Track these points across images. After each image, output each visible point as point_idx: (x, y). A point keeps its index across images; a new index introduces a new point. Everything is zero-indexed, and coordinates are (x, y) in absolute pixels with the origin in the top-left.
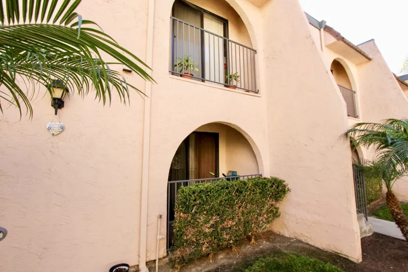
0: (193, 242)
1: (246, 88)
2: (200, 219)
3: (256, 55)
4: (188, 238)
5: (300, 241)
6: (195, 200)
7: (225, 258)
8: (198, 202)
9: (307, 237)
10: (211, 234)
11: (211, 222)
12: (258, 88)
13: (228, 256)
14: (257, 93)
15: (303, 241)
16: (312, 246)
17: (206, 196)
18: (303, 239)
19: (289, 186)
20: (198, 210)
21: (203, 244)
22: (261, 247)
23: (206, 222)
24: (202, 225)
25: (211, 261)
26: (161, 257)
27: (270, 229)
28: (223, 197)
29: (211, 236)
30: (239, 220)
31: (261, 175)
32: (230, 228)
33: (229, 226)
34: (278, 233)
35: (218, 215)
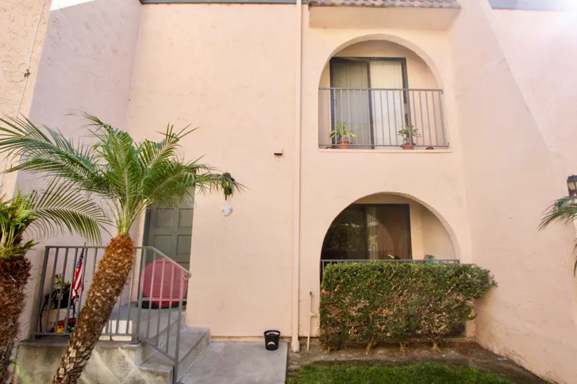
0: (338, 323)
1: (426, 145)
2: (344, 299)
3: (442, 96)
4: (332, 316)
5: (512, 362)
6: (339, 278)
7: (385, 354)
8: (342, 281)
9: (520, 356)
10: (360, 319)
11: (360, 306)
12: (448, 140)
13: (390, 354)
14: (447, 147)
15: (516, 361)
16: (527, 371)
17: (351, 276)
18: (515, 359)
19: (496, 279)
20: (342, 289)
21: (350, 328)
22: (444, 356)
23: (352, 304)
24: (347, 307)
25: (367, 353)
26: (314, 336)
27: (476, 341)
28: (373, 278)
29: (359, 322)
30: (399, 310)
31: (458, 261)
32: (386, 318)
33: (385, 315)
34: (486, 347)
35: (369, 299)
